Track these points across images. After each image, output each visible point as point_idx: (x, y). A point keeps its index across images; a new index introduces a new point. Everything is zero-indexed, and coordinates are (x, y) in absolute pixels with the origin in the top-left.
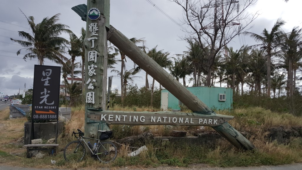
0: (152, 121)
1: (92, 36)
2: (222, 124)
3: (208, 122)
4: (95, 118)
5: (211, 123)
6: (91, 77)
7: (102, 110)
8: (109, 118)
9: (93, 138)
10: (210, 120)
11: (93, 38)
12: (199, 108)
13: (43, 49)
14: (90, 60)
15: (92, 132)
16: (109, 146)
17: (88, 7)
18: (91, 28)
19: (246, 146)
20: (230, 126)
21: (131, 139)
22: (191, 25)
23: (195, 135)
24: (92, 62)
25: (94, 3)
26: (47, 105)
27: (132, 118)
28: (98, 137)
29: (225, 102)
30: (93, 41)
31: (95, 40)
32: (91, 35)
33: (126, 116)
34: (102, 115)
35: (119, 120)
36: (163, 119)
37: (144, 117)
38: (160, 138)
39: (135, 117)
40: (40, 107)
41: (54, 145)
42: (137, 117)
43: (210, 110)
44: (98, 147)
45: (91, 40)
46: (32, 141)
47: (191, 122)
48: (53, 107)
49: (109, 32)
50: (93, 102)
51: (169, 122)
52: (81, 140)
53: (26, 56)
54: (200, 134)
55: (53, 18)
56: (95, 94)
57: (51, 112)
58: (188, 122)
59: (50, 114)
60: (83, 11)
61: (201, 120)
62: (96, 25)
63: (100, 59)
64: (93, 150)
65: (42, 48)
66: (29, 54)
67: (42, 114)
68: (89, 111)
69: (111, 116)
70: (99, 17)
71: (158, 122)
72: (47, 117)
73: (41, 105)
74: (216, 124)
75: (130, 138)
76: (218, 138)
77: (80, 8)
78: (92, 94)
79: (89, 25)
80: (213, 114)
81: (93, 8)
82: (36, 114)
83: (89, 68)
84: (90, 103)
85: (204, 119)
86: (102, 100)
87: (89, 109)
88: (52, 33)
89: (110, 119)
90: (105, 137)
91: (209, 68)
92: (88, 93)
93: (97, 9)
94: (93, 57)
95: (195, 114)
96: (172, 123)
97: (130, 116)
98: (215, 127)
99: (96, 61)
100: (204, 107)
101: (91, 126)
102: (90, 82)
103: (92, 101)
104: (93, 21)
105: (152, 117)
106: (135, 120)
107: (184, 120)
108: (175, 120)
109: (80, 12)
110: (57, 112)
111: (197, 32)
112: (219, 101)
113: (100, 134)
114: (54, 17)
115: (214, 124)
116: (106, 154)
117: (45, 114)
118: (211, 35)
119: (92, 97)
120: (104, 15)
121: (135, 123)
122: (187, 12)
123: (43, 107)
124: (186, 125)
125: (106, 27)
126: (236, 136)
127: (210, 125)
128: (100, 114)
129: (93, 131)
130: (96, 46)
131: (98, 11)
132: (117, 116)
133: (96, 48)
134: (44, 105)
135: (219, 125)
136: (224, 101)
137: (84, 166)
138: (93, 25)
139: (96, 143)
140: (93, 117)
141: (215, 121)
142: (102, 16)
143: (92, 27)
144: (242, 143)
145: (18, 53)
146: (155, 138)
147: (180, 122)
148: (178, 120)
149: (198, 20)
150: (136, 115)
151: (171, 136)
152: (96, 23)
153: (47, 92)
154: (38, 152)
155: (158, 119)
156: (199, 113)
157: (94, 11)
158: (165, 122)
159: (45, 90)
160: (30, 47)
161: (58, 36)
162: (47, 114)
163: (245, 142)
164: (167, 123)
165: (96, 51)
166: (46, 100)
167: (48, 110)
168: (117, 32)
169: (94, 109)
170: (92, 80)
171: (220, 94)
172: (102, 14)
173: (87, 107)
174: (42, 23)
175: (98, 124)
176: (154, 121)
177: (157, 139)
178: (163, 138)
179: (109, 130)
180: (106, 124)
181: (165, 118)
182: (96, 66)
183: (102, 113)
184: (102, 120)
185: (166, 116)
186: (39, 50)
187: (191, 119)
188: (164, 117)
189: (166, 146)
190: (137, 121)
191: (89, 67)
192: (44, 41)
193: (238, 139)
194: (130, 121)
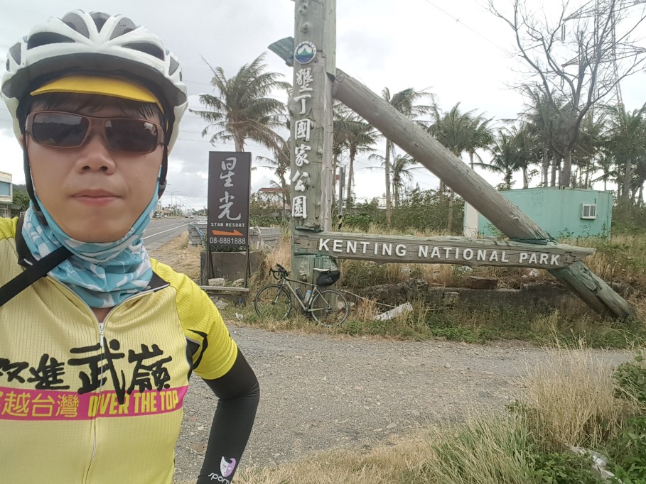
0: (420, 255)
1: (302, 93)
2: (569, 264)
3: (539, 259)
4: (308, 245)
5: (546, 263)
6: (301, 167)
7: (321, 231)
8: (335, 245)
9: (306, 281)
10: (543, 255)
11: (304, 96)
12: (522, 231)
13: (241, 122)
14: (299, 137)
15: (303, 270)
16: (335, 299)
17: (295, 42)
18: (300, 77)
19: (617, 310)
20: (586, 270)
21: (382, 290)
22: (525, 57)
23: (516, 286)
24: (302, 141)
25: (305, 33)
26: (229, 221)
27: (381, 248)
28: (315, 281)
29: (595, 222)
30: (303, 101)
31: (308, 100)
32: (301, 91)
33: (368, 243)
34: (321, 240)
35: (354, 251)
36: (443, 252)
37: (404, 247)
38: (440, 290)
39: (385, 246)
40: (219, 225)
41: (242, 289)
42: (391, 245)
43: (544, 235)
44: (314, 298)
45: (300, 100)
46: (210, 280)
47: (503, 260)
48: (240, 225)
49: (336, 81)
50: (305, 216)
51: (457, 257)
52: (284, 283)
53: (215, 137)
54: (525, 285)
55: (255, 63)
56: (307, 200)
57: (236, 233)
58: (496, 258)
59: (234, 237)
60: (287, 49)
61: (524, 256)
62: (308, 73)
63: (317, 134)
64: (305, 302)
65: (239, 121)
66: (220, 133)
67: (223, 236)
68: (297, 232)
69: (338, 243)
70: (314, 56)
71: (432, 257)
72: (231, 241)
73: (220, 221)
74: (557, 264)
75: (381, 288)
76: (561, 293)
77: (282, 45)
78: (302, 201)
79: (297, 74)
80: (550, 245)
81: (303, 43)
82: (214, 236)
83: (296, 152)
84: (298, 218)
85: (530, 253)
86: (320, 210)
87: (297, 227)
88: (255, 91)
89: (337, 248)
90: (326, 281)
91: (566, 148)
92: (296, 198)
93: (310, 43)
94: (303, 131)
95: (511, 243)
96: (462, 260)
97: (376, 245)
98: (554, 270)
99: (308, 138)
100: (533, 229)
101: (301, 259)
102: (298, 179)
103: (302, 213)
104: (304, 66)
105: (421, 248)
106: (386, 252)
107: (489, 255)
108: (468, 254)
109: (282, 51)
110: (245, 233)
111: (540, 72)
112: (581, 219)
113: (317, 276)
114: (257, 60)
115: (552, 264)
116: (327, 311)
117: (227, 236)
118: (571, 78)
119: (302, 205)
120: (324, 51)
121: (385, 258)
122: (516, 30)
123: (225, 225)
124: (493, 265)
125: (328, 74)
126: (596, 290)
127: (544, 266)
128: (318, 237)
129: (306, 268)
130: (310, 109)
131: (313, 46)
132: (349, 243)
133: (309, 114)
134: (225, 220)
135: (562, 265)
136: (593, 220)
137: (289, 327)
138: (304, 73)
139: (309, 291)
140: (304, 243)
141: (554, 259)
142: (320, 54)
143: (303, 76)
144: (607, 303)
145: (205, 132)
146: (431, 289)
147: (478, 259)
148: (476, 255)
149: (543, 46)
150: (388, 241)
151: (465, 287)
152: (309, 69)
153: (230, 198)
154: (219, 299)
155: (434, 252)
156: (522, 242)
157: (306, 47)
158: (447, 257)
159: (227, 193)
160: (219, 121)
161: (265, 97)
162: (231, 237)
163: (615, 303)
164: (452, 259)
165: (309, 119)
166: (229, 211)
167: (231, 230)
168: (350, 81)
169: (307, 228)
170: (301, 174)
171: (584, 205)
172: (319, 51)
173: (295, 225)
174: (238, 75)
175: (315, 256)
176: (426, 255)
177: (435, 291)
178: (446, 291)
179: (334, 268)
180: (328, 257)
181: (448, 249)
182: (309, 148)
183: (322, 236)
184: (320, 249)
185: (451, 246)
186: (234, 125)
187: (504, 253)
188: (445, 248)
189: (450, 306)
190: (390, 253)
191: (297, 149)
192: (241, 108)
193: (601, 297)
194: (376, 253)
